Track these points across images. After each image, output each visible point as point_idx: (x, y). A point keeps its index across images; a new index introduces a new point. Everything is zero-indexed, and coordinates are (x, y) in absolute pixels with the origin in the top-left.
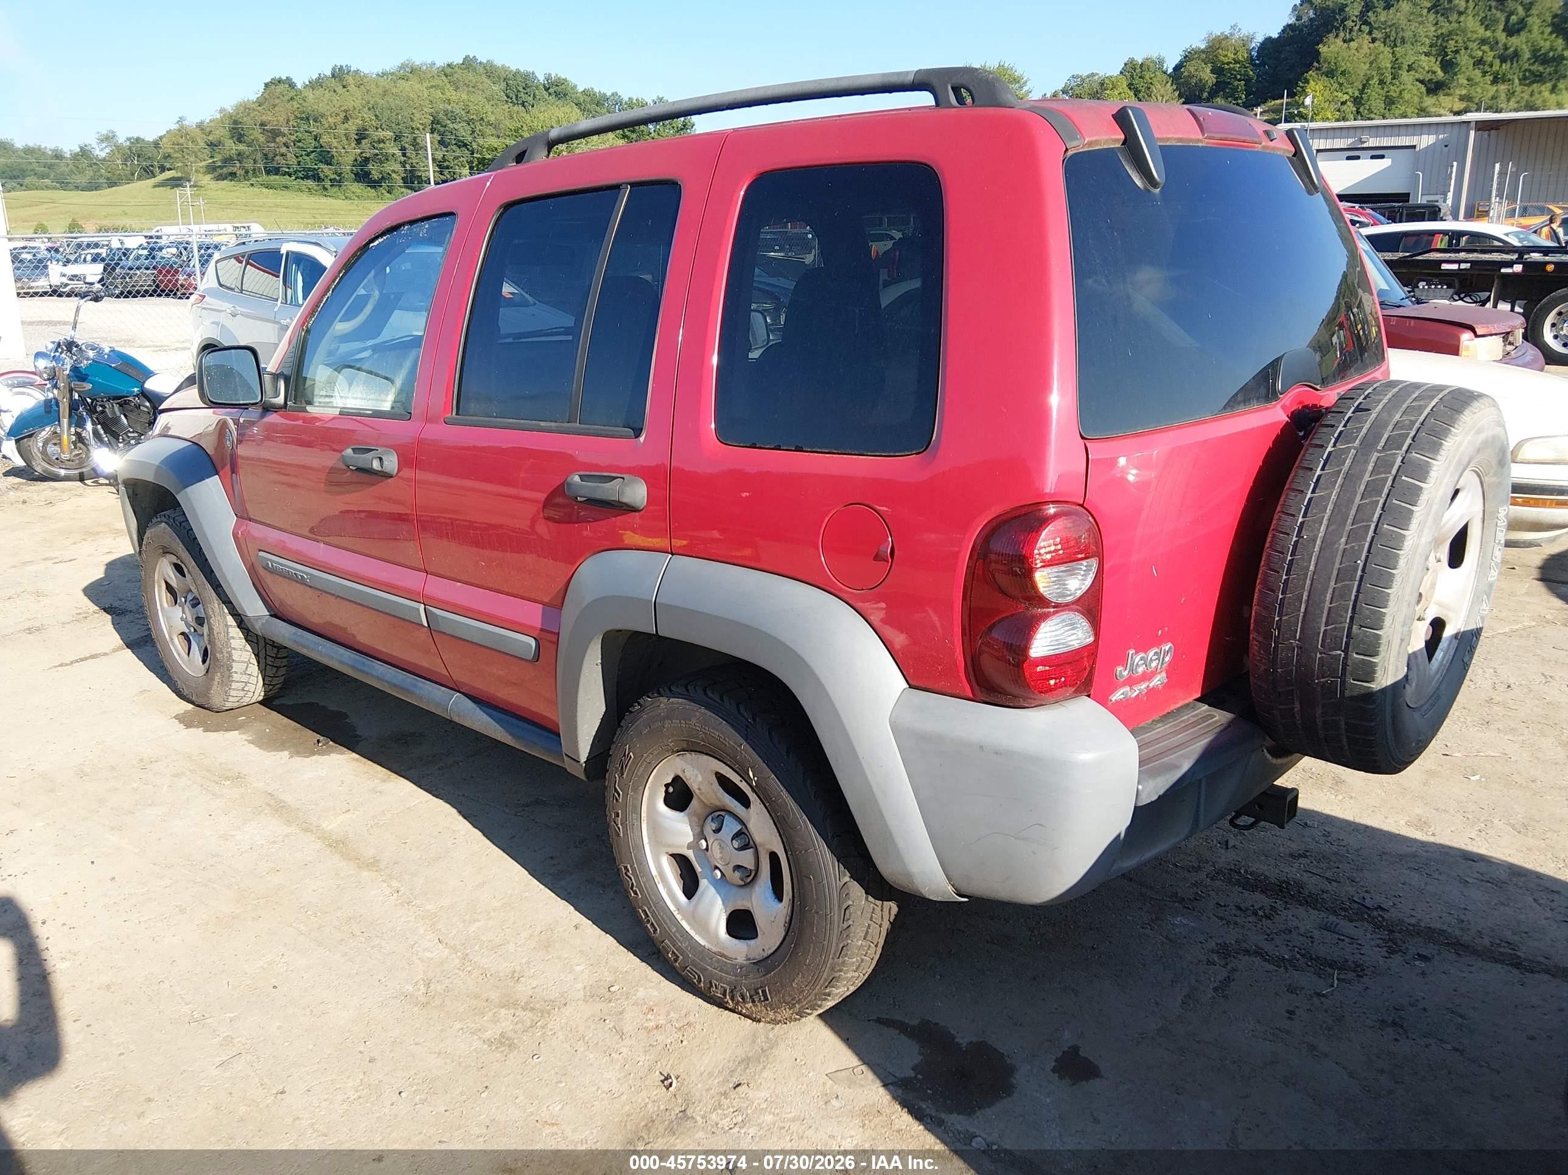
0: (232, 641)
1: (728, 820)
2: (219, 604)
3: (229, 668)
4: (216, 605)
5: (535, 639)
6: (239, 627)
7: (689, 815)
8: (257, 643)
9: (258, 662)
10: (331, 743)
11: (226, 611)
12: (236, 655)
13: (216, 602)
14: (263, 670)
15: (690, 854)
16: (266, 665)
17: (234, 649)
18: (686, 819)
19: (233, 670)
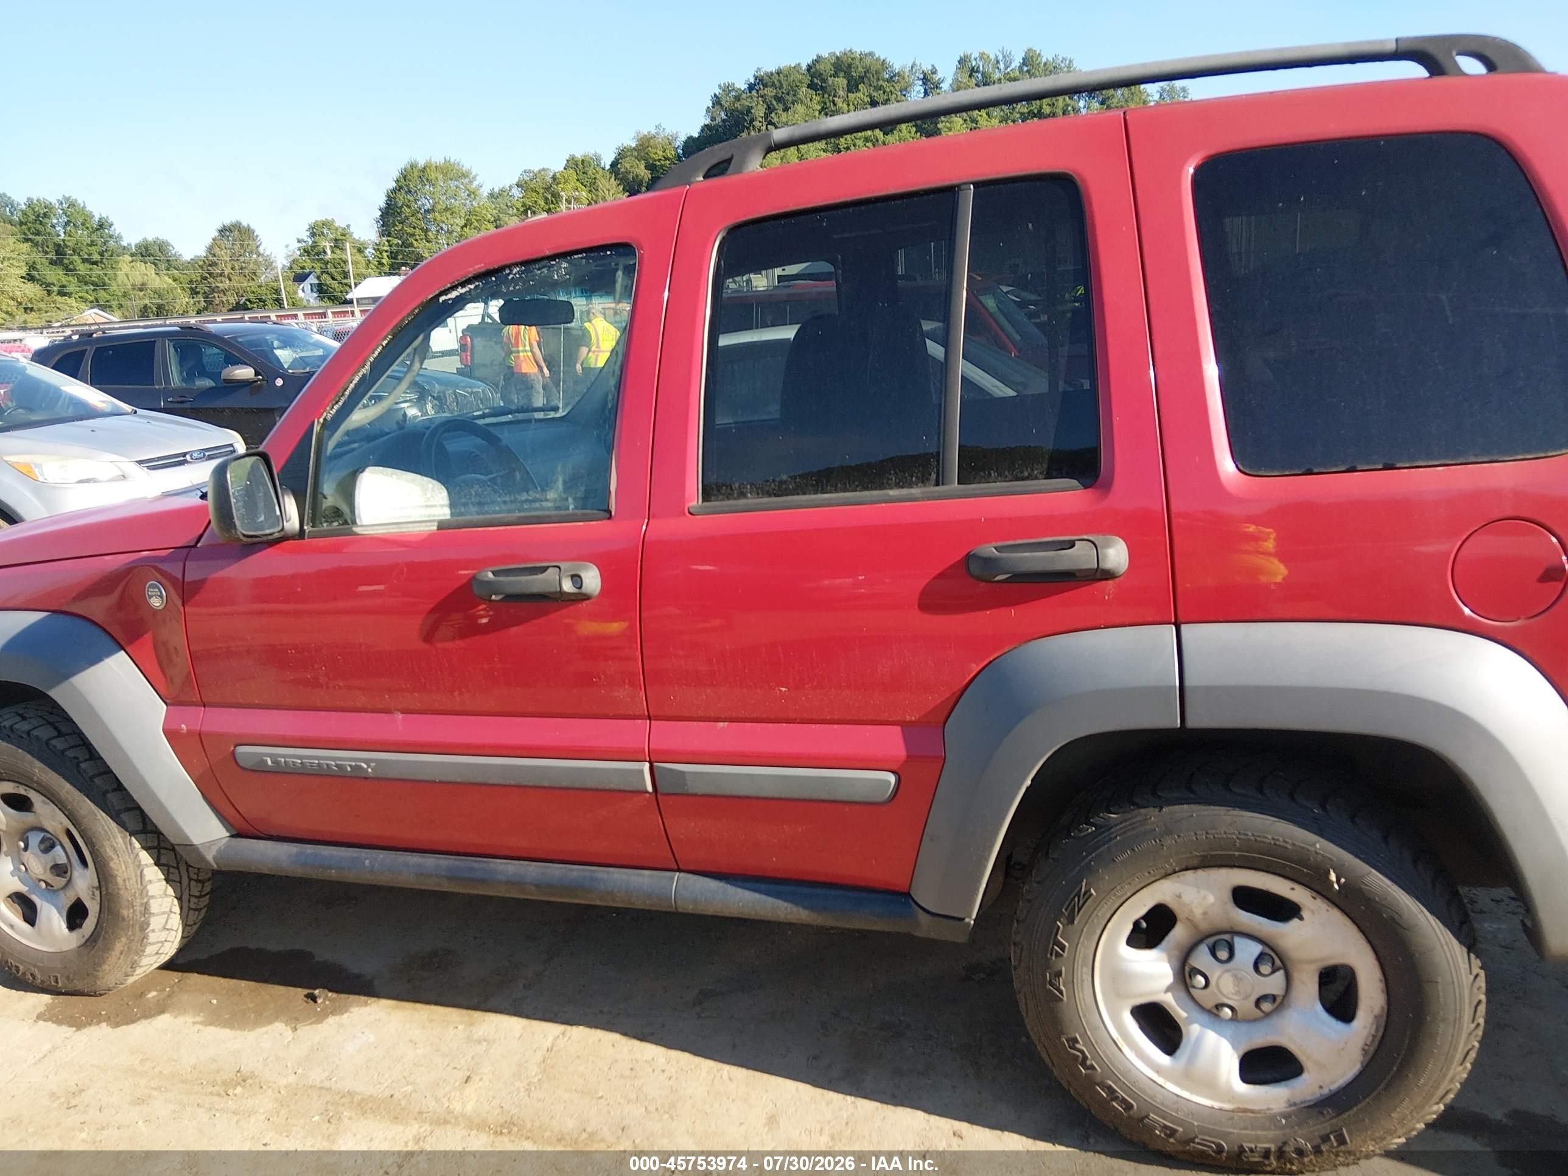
0: (149, 887)
1: (1240, 943)
2: (124, 838)
3: (144, 926)
4: (120, 840)
5: (893, 772)
6: (156, 864)
7: (1166, 950)
8: (180, 882)
9: (181, 908)
10: (330, 994)
11: (137, 845)
12: (154, 906)
13: (119, 836)
14: (184, 917)
15: (1169, 1000)
16: (190, 909)
17: (152, 897)
18: (1164, 956)
19: (151, 928)
